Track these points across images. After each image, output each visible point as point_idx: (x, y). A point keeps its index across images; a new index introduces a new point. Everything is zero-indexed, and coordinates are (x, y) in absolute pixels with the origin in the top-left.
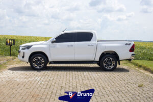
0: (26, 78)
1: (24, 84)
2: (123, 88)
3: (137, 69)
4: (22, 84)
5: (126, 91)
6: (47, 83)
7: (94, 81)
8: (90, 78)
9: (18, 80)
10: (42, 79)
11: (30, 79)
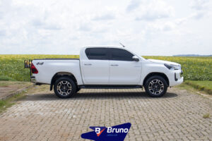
0: (51, 111)
1: (50, 119)
2: (183, 120)
3: (198, 92)
4: (47, 120)
5: (188, 124)
6: (79, 116)
7: (142, 112)
8: (136, 108)
9: (42, 114)
10: (73, 111)
11: (57, 112)
